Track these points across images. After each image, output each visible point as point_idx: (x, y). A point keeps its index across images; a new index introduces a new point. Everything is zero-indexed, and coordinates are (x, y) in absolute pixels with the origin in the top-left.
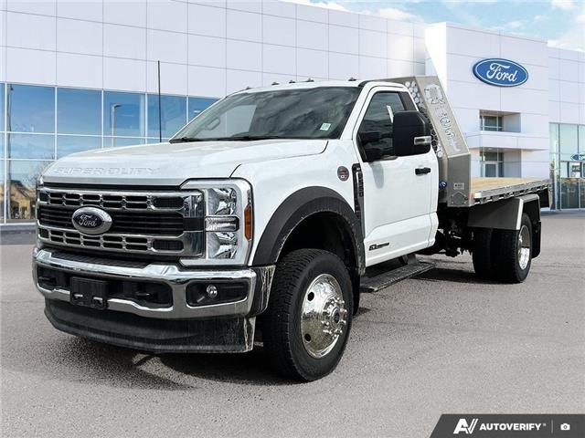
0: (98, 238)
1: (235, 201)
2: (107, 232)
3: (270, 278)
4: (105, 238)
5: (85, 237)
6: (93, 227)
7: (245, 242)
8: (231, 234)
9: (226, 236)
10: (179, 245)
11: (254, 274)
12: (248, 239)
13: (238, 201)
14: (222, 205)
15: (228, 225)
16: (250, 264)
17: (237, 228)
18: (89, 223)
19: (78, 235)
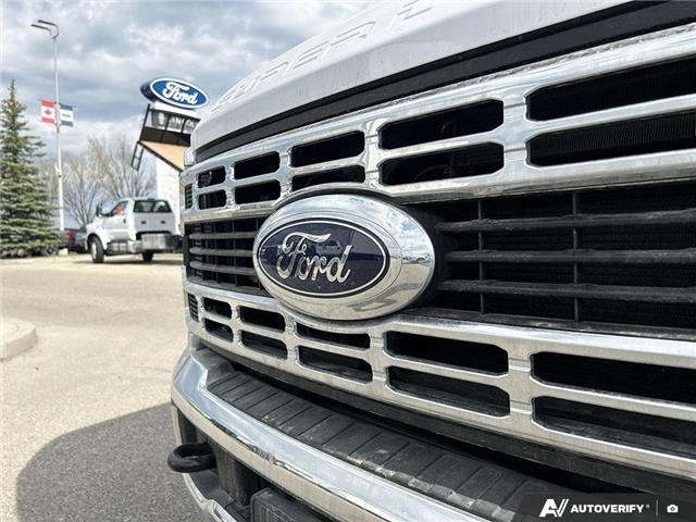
0: (362, 341)
2: (408, 312)
4: (397, 343)
5: (303, 330)
6: (336, 287)
18: (319, 268)
19: (276, 321)
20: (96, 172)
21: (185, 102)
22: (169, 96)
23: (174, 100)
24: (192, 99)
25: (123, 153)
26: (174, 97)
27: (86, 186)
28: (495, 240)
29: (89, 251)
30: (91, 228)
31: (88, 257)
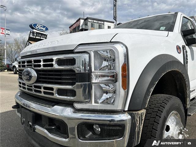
1: (114, 60)
2: (35, 83)
3: (142, 120)
4: (35, 86)
7: (122, 92)
8: (111, 86)
9: (108, 87)
10: (73, 93)
11: (129, 117)
12: (124, 89)
13: (117, 60)
14: (105, 63)
15: (109, 78)
16: (126, 109)
17: (116, 81)
20: (16, 48)
21: (42, 30)
22: (37, 28)
23: (39, 29)
24: (44, 29)
25: (24, 43)
26: (39, 28)
27: (13, 52)
28: (43, 75)
29: (13, 71)
30: (14, 64)
31: (13, 72)
